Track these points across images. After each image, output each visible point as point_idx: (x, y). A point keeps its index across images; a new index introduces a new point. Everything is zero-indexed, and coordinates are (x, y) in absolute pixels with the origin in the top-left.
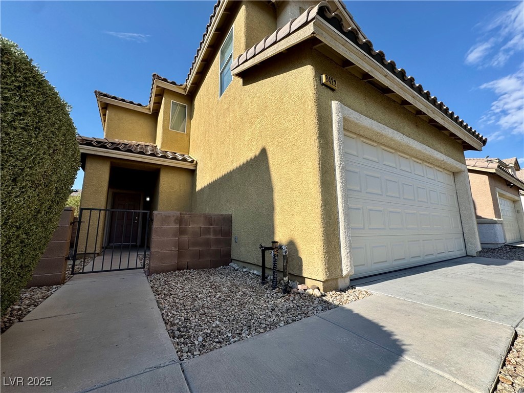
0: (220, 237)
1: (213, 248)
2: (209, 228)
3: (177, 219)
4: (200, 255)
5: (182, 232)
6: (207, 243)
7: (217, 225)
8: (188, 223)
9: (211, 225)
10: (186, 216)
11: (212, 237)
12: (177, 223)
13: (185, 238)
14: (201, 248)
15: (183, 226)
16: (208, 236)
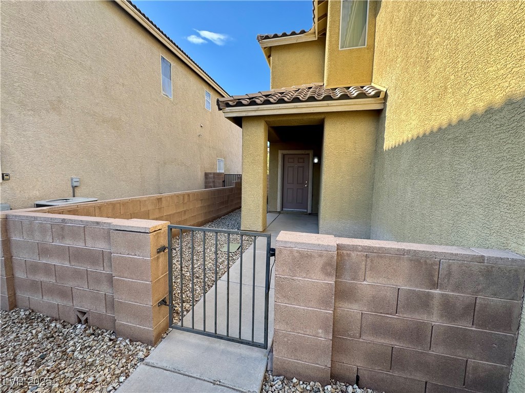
0: (465, 325)
1: (438, 351)
2: (428, 295)
3: (328, 264)
4: (394, 359)
5: (342, 293)
6: (417, 333)
7: (457, 288)
8: (361, 273)
9: (435, 285)
10: (353, 254)
11: (435, 320)
12: (328, 274)
13: (353, 310)
14: (398, 345)
15: (347, 280)
16: (422, 317)
